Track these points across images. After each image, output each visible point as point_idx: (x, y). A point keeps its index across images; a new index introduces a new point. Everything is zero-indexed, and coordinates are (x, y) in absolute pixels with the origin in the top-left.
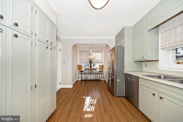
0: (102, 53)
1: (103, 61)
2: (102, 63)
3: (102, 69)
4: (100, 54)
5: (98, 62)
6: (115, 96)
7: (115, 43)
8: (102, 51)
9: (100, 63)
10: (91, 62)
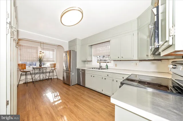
0: (54, 51)
1: (55, 60)
2: (54, 61)
3: (54, 67)
4: (51, 52)
5: (50, 61)
6: (71, 86)
7: (68, 47)
8: (54, 50)
9: (51, 61)
10: (40, 60)
